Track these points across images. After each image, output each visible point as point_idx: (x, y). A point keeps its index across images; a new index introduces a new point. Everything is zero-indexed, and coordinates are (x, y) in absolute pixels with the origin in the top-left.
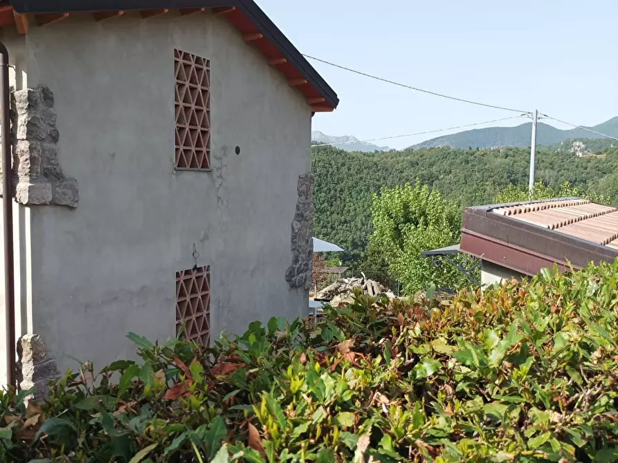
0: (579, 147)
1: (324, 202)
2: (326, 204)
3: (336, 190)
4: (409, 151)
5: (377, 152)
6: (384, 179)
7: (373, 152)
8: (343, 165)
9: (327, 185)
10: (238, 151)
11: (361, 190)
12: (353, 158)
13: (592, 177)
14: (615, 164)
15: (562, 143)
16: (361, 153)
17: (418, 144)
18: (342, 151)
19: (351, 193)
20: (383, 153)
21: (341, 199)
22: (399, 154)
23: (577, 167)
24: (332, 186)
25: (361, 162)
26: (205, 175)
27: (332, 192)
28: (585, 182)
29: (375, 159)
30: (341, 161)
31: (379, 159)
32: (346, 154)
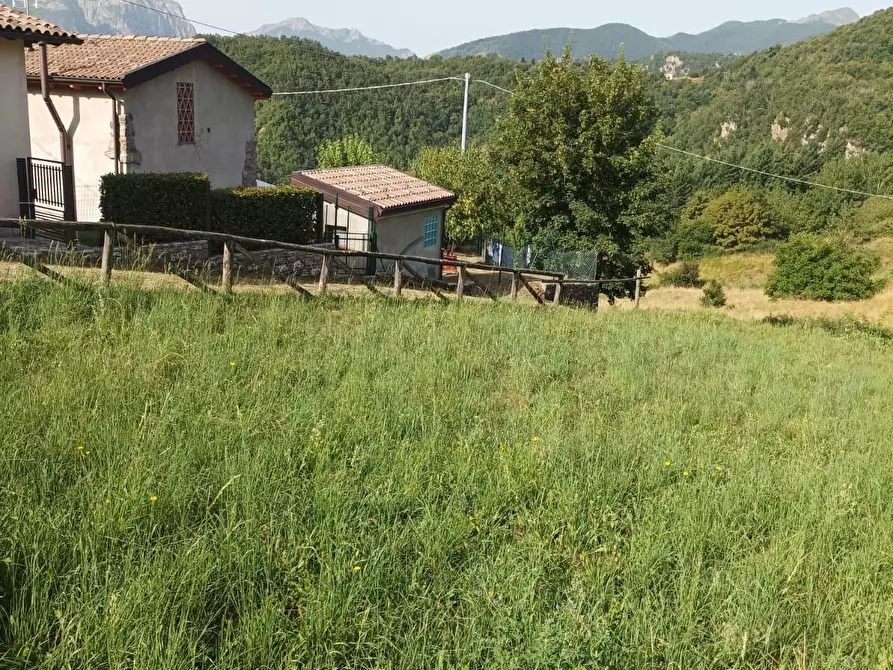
0: (674, 63)
1: (310, 132)
2: (313, 135)
3: (327, 114)
4: (436, 60)
5: (389, 58)
6: (399, 100)
7: (384, 58)
8: (339, 76)
9: (314, 105)
10: (209, 130)
11: (365, 116)
12: (354, 66)
13: (683, 109)
14: (713, 93)
15: (652, 57)
16: (366, 58)
17: (453, 48)
18: (337, 54)
19: (350, 120)
20: (399, 60)
21: (335, 128)
22: (422, 63)
23: (665, 93)
24: (322, 107)
25: (366, 73)
26: (192, 147)
27: (322, 116)
28: (672, 115)
29: (388, 69)
30: (335, 70)
31: (392, 70)
32: (343, 59)
